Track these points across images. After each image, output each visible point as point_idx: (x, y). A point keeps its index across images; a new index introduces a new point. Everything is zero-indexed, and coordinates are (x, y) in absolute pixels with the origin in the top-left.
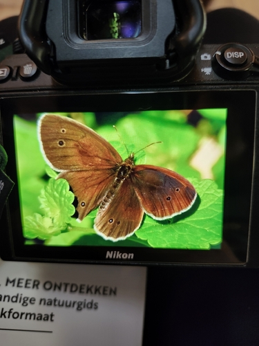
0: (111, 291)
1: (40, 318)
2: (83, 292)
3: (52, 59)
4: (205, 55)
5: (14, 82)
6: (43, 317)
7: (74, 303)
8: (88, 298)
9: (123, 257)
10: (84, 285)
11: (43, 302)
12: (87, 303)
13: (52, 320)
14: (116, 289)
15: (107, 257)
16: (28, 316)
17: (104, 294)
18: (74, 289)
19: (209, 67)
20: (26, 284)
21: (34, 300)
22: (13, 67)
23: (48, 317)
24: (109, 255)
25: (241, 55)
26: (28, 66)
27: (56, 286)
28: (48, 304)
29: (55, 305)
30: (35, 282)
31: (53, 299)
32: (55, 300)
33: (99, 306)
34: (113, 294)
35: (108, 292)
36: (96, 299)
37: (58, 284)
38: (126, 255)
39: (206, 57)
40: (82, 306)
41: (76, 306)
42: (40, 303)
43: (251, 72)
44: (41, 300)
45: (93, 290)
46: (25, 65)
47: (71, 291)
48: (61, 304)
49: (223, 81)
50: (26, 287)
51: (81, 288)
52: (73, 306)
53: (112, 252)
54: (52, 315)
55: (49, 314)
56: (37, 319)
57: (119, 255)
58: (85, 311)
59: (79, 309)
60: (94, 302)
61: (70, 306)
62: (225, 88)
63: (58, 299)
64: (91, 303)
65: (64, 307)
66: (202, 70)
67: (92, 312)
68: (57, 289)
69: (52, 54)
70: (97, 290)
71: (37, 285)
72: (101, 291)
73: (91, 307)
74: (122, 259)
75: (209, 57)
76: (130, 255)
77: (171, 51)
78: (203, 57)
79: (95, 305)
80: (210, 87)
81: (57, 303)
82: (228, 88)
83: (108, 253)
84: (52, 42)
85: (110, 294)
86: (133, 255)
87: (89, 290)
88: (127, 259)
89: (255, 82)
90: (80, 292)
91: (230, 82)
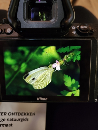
0: (33, 114)
1: (7, 125)
2: (23, 115)
3: (19, 27)
4: (73, 27)
5: (3, 35)
6: (9, 125)
7: (20, 119)
8: (25, 117)
9: (43, 99)
10: (23, 113)
11: (8, 120)
12: (24, 119)
13: (12, 126)
14: (35, 113)
15: (37, 100)
16: (3, 125)
17: (30, 115)
18: (19, 114)
19: (75, 31)
20: (2, 114)
21: (5, 119)
22: (2, 29)
23: (10, 125)
24: (38, 99)
25: (86, 27)
26: (8, 29)
27: (13, 114)
28: (10, 121)
29: (13, 121)
30: (5, 113)
31: (12, 118)
32: (13, 119)
33: (29, 119)
34: (34, 115)
35: (32, 114)
36: (28, 117)
37: (14, 113)
38: (45, 99)
39: (73, 28)
40: (23, 120)
41: (20, 120)
42: (7, 121)
43: (90, 33)
44: (7, 119)
45: (26, 114)
46: (7, 28)
47: (18, 115)
48: (15, 120)
49: (80, 36)
50: (1, 115)
51: (22, 114)
52: (19, 120)
53: (39, 98)
54: (12, 124)
55: (11, 124)
56: (6, 126)
57: (42, 99)
58: (24, 122)
59: (22, 121)
60: (27, 118)
61: (18, 120)
62: (80, 39)
63: (14, 118)
64: (26, 119)
65: (16, 121)
66: (72, 32)
67: (26, 122)
68: (13, 115)
69: (19, 25)
70: (28, 114)
71: (6, 114)
72: (29, 114)
73: (26, 120)
74: (43, 100)
75: (75, 28)
76: (46, 99)
77: (62, 26)
78: (72, 28)
79: (27, 119)
80: (75, 38)
81: (13, 120)
82: (81, 39)
83: (38, 98)
84: (19, 21)
85: (33, 115)
86: (47, 99)
87: (25, 114)
88: (45, 100)
89: (91, 37)
90: (22, 115)
91: (82, 37)
